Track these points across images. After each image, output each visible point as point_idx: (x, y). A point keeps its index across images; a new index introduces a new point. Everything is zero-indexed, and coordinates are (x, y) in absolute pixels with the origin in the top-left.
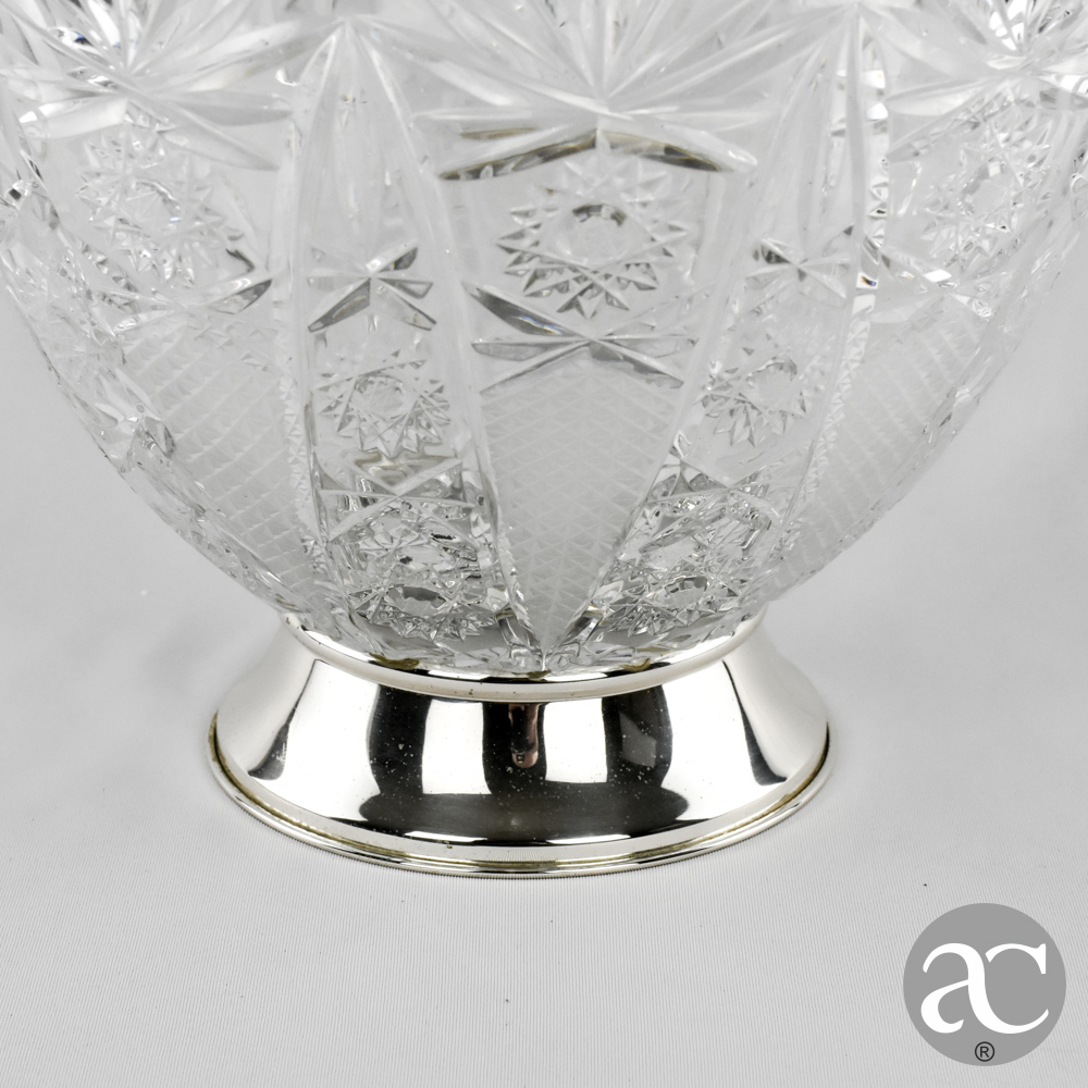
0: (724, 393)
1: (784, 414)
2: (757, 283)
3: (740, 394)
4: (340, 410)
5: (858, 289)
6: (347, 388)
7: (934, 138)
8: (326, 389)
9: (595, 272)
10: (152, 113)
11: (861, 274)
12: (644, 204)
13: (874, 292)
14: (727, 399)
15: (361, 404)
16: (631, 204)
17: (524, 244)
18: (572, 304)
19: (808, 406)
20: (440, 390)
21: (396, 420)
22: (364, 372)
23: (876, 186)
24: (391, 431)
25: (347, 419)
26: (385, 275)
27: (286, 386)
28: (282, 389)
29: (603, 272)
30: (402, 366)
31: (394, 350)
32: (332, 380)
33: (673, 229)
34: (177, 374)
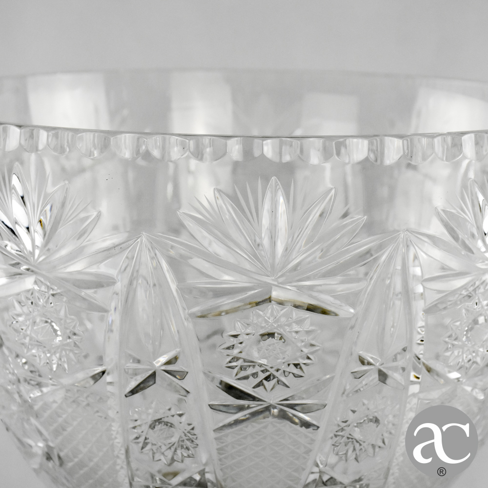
0: (341, 434)
1: (373, 446)
2: (357, 376)
3: (350, 435)
4: (142, 440)
5: (412, 381)
6: (145, 428)
7: (449, 303)
8: (134, 428)
9: (272, 368)
10: (49, 284)
11: (413, 374)
12: (297, 332)
13: (419, 383)
14: (343, 436)
15: (153, 436)
16: (290, 332)
17: (235, 352)
18: (260, 384)
19: (386, 441)
20: (193, 429)
21: (170, 445)
22: (154, 419)
23: (420, 327)
24: (169, 451)
25: (145, 444)
26: (164, 368)
27: (115, 427)
28: (113, 428)
29: (275, 368)
30: (173, 416)
31: (168, 408)
32: (138, 423)
33: (312, 345)
34: (60, 420)
